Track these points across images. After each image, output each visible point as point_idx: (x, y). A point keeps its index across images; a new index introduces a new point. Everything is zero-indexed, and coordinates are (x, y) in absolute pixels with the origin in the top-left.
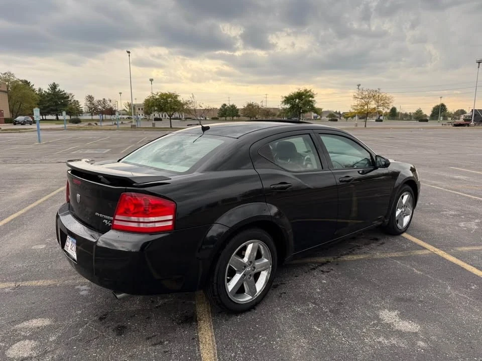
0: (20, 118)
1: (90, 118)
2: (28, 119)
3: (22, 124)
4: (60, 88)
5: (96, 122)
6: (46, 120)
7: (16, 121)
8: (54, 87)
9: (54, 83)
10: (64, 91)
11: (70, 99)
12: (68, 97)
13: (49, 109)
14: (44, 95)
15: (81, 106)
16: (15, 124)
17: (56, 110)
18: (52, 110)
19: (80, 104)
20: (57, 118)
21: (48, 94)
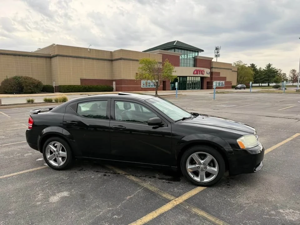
0: (239, 86)
1: (292, 84)
2: (243, 86)
3: (240, 89)
4: (273, 66)
5: (286, 88)
6: (261, 86)
7: (237, 87)
8: (269, 66)
9: (270, 64)
10: (275, 68)
11: (279, 73)
12: (277, 72)
13: (263, 80)
14: (262, 71)
15: (287, 77)
16: (236, 89)
17: (268, 80)
18: (266, 80)
19: (286, 75)
20: (269, 85)
21: (265, 70)
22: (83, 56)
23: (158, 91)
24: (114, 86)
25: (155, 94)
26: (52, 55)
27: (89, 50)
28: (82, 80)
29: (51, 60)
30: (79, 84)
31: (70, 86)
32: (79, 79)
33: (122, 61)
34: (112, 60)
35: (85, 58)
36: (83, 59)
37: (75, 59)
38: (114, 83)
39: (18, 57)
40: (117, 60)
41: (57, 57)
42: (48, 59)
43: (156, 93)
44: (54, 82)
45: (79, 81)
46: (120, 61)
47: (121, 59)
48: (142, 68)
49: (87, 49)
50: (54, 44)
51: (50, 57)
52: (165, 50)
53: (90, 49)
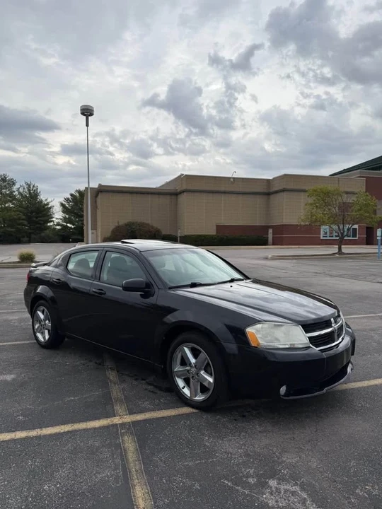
22: (223, 189)
23: (342, 246)
24: (270, 236)
25: (337, 251)
26: (178, 191)
27: (232, 180)
28: (219, 227)
29: (177, 199)
30: (214, 233)
31: (200, 236)
32: (215, 225)
33: (285, 193)
34: (268, 194)
35: (225, 193)
36: (223, 195)
37: (211, 195)
38: (270, 231)
39: (135, 195)
40: (277, 192)
41: (185, 194)
42: (173, 197)
43: (340, 249)
44: (179, 231)
45: (215, 228)
46: (282, 194)
47: (283, 191)
48: (311, 204)
49: (229, 178)
50: (183, 175)
51: (176, 194)
52: (373, 169)
53: (234, 178)
